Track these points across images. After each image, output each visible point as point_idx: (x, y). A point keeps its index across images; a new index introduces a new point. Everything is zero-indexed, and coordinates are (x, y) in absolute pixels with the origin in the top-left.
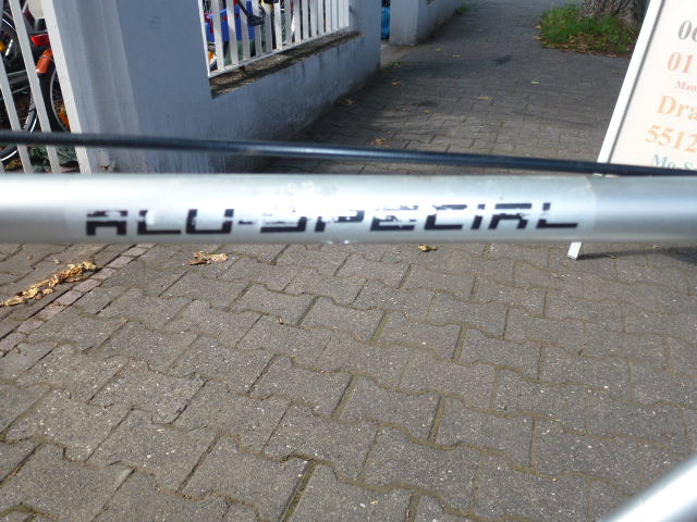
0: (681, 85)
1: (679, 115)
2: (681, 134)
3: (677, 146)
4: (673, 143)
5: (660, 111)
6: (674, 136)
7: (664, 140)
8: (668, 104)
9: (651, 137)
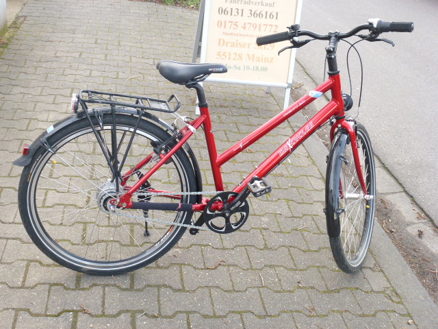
0: (225, 34)
1: (227, 46)
2: (230, 54)
3: (229, 59)
4: (228, 57)
5: (219, 44)
7: (223, 56)
9: (218, 56)
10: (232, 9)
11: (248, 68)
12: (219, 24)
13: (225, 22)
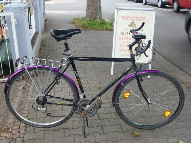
0: (122, 42)
2: (125, 50)
5: (120, 46)
9: (120, 51)
10: (125, 32)
12: (120, 38)
13: (123, 37)
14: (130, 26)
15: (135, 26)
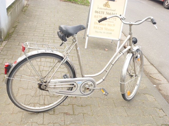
0: (97, 20)
2: (98, 27)
4: (97, 29)
5: (95, 24)
6: (97, 28)
7: (96, 28)
8: (96, 23)
9: (94, 28)
10: (100, 11)
11: (105, 33)
12: (95, 16)
13: (97, 16)
14: (105, 6)
15: (109, 7)
